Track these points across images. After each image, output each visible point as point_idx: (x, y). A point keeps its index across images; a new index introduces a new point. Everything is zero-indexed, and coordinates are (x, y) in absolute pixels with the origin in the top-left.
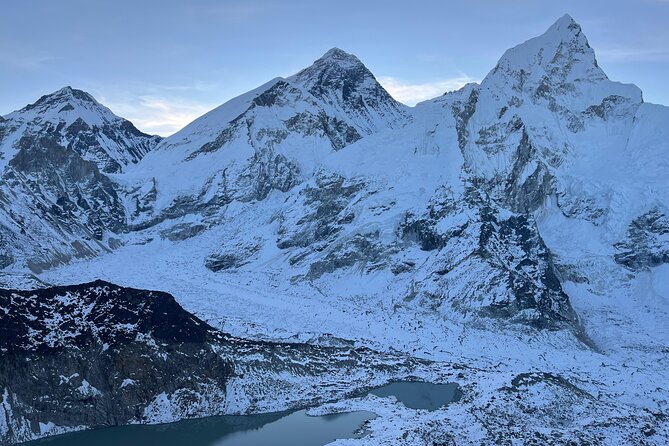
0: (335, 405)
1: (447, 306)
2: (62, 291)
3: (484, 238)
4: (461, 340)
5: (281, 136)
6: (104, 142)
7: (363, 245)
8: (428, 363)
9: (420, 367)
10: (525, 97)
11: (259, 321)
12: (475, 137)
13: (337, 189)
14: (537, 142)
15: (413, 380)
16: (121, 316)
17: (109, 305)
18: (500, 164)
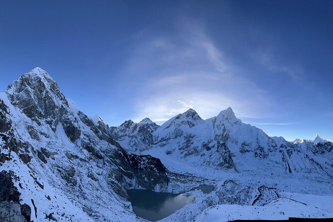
0: (188, 193)
1: (211, 164)
2: (143, 156)
3: (218, 148)
4: (214, 173)
5: (180, 125)
6: (151, 127)
7: (195, 149)
8: (207, 180)
9: (206, 181)
10: (224, 119)
11: (174, 168)
12: (216, 126)
13: (190, 136)
14: (226, 128)
15: (204, 185)
16: (152, 163)
17: (150, 160)
18: (221, 132)
